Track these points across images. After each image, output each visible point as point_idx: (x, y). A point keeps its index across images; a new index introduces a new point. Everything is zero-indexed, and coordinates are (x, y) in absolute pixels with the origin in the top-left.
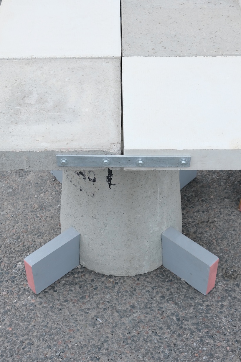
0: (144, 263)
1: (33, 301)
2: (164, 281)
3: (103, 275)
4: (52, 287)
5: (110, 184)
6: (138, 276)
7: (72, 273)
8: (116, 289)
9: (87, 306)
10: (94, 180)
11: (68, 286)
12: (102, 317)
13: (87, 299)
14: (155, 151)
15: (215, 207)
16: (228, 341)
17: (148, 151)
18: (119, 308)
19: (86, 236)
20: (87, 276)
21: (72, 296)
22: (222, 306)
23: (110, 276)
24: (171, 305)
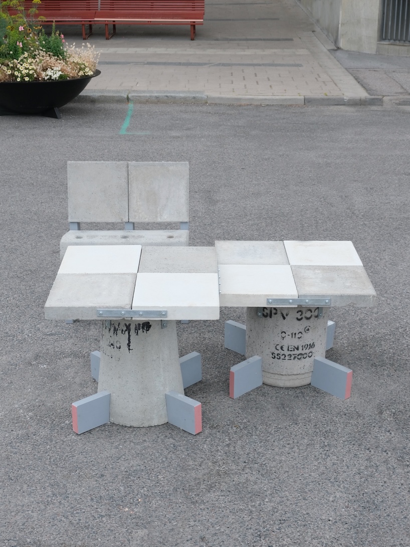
0: (154, 415)
1: (75, 438)
2: (168, 430)
3: (126, 427)
4: (90, 432)
5: (129, 349)
6: (150, 427)
7: (104, 425)
8: (134, 433)
9: (112, 441)
10: (120, 348)
11: (100, 432)
12: (123, 445)
13: (113, 437)
14: (148, 307)
15: (212, 395)
16: (206, 455)
17: (144, 307)
18: (134, 441)
19: (114, 394)
20: (114, 427)
21: (103, 436)
22: (206, 440)
23: (130, 427)
24: (171, 440)
